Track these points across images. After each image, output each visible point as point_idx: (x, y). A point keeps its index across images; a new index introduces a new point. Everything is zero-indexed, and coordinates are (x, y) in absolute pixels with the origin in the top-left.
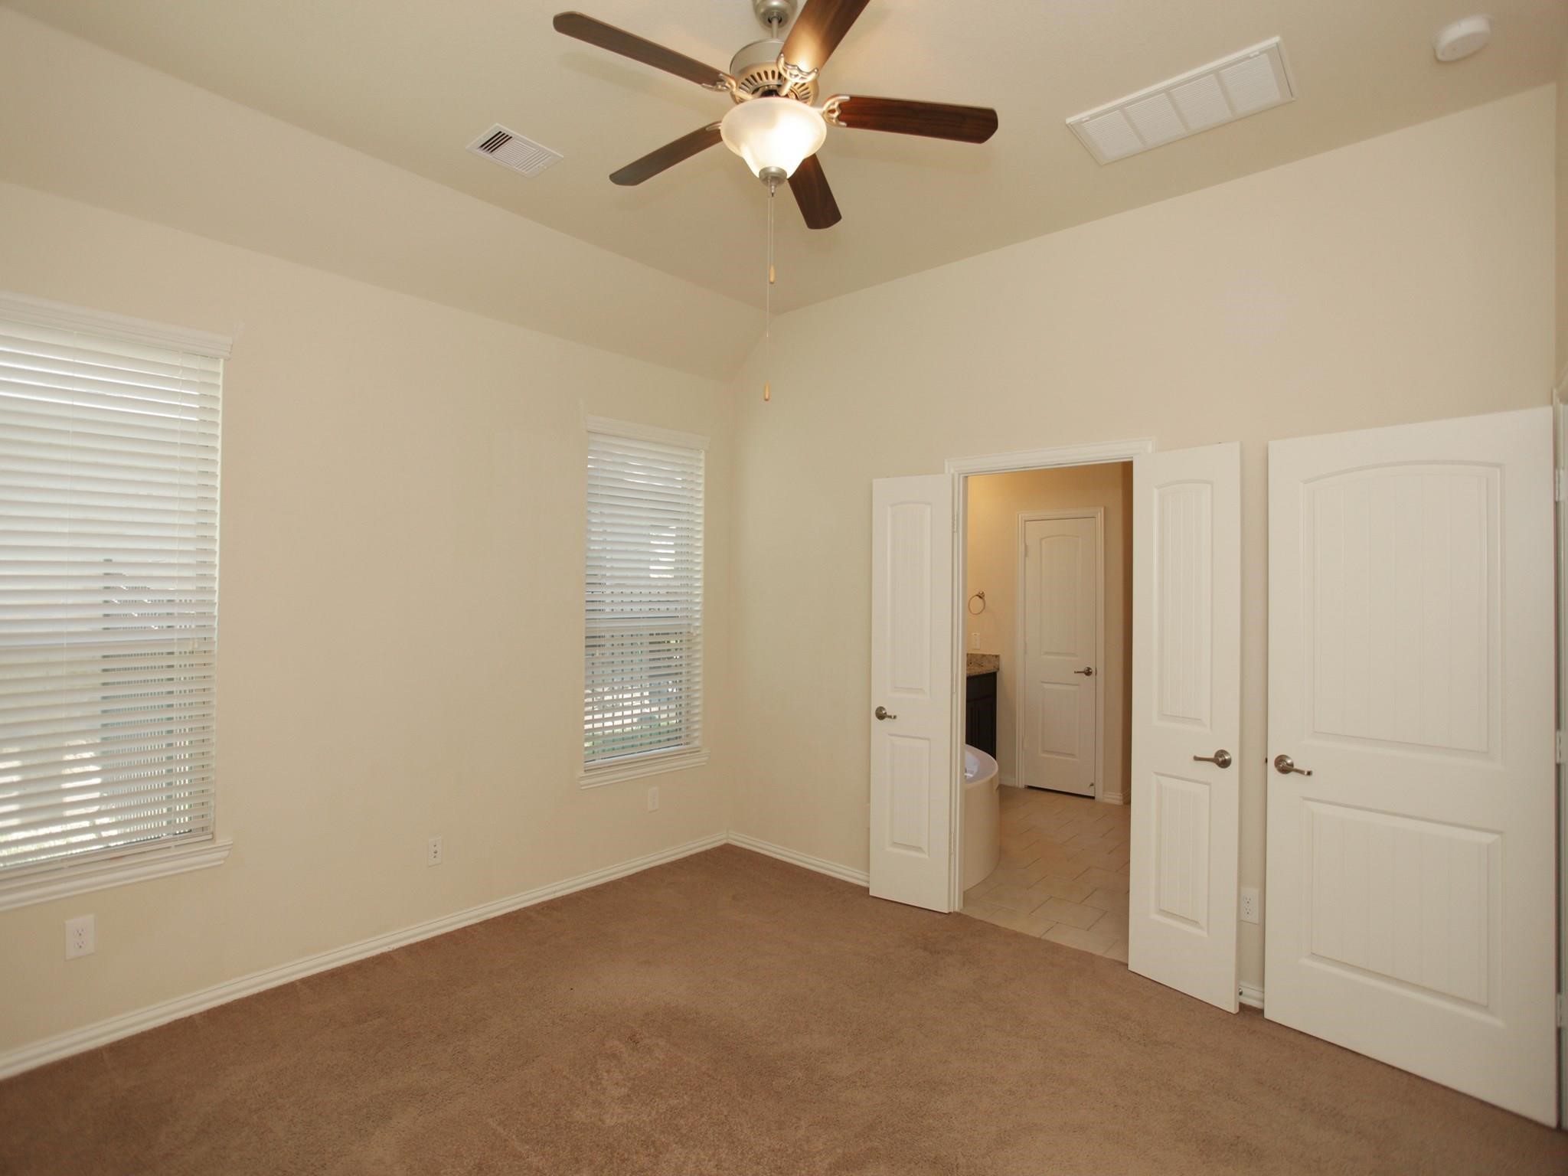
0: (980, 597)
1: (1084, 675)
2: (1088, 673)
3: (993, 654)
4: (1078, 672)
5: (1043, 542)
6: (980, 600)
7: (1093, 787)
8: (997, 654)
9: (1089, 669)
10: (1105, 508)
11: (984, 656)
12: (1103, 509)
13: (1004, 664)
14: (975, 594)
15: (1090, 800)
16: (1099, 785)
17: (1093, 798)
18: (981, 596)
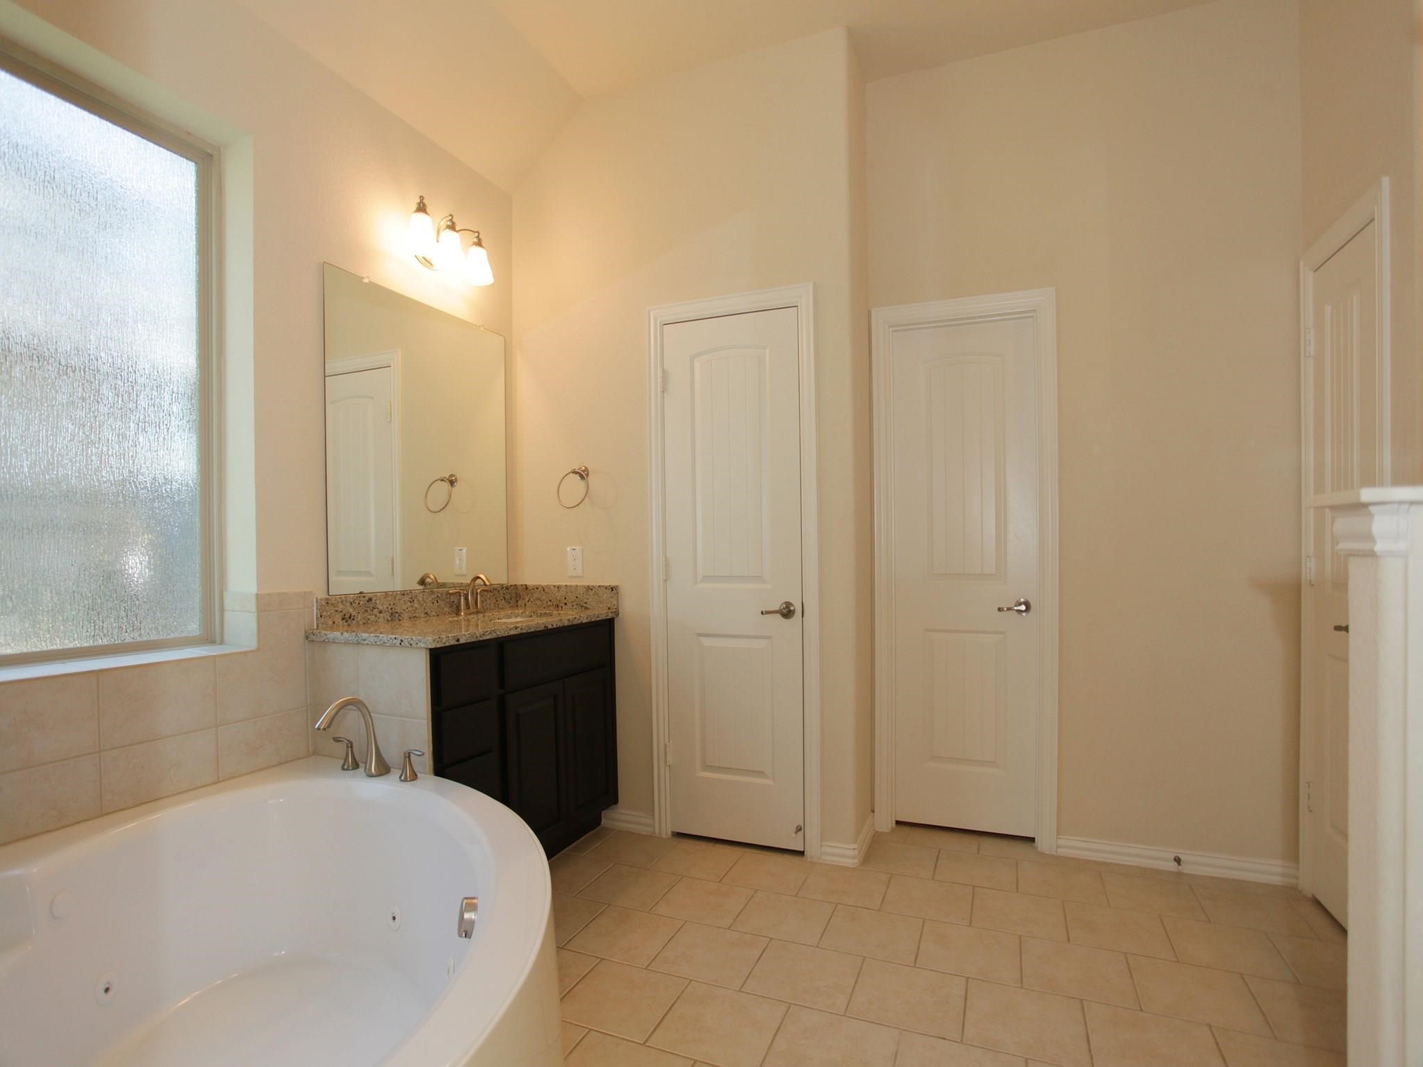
0: (582, 477)
1: (779, 616)
2: (787, 612)
3: (607, 584)
4: (768, 613)
5: (697, 365)
6: (582, 483)
7: (801, 833)
8: (613, 584)
9: (788, 604)
10: (815, 285)
11: (589, 588)
12: (811, 288)
13: (629, 607)
14: (570, 471)
15: (795, 860)
16: (812, 832)
17: (801, 853)
18: (583, 475)
